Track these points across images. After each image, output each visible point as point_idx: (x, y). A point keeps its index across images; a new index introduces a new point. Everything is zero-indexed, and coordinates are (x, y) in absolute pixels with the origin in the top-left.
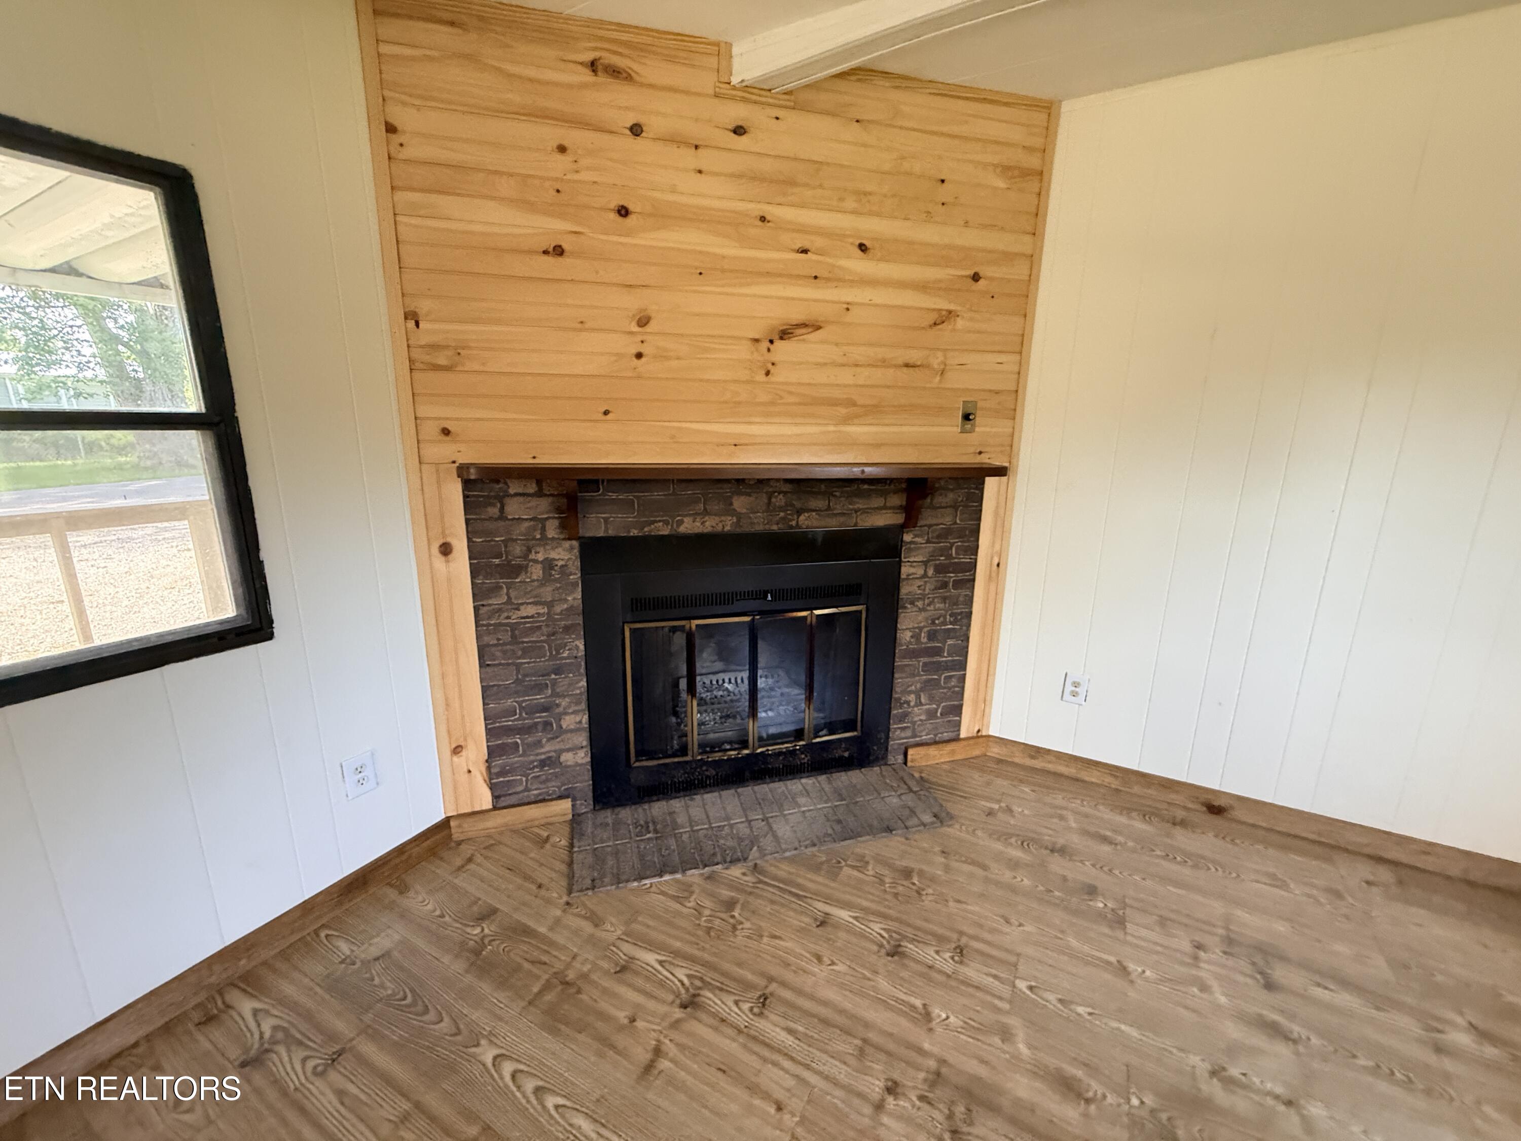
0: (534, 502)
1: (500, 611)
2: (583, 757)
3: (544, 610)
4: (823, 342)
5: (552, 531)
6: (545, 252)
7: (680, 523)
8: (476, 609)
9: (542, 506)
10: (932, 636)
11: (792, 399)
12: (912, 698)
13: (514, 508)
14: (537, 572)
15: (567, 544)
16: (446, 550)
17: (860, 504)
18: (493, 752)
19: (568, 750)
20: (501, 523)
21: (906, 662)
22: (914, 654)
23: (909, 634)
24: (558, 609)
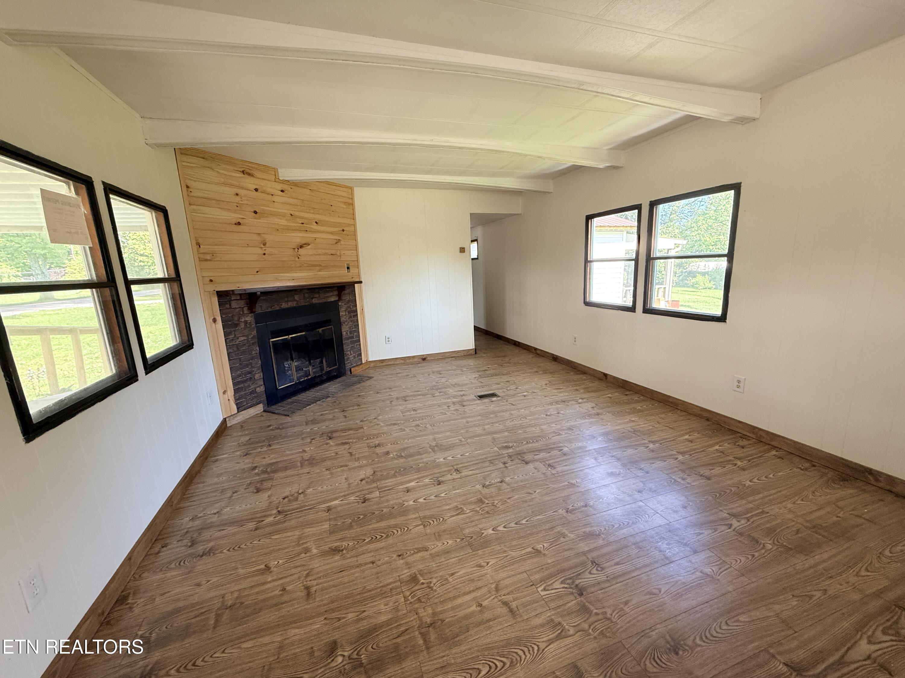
0: (239, 301)
1: (233, 340)
2: (262, 388)
3: (245, 338)
4: (311, 248)
5: (246, 311)
6: (235, 224)
7: (281, 305)
8: (226, 340)
9: (242, 303)
10: (351, 332)
11: (306, 265)
12: (349, 352)
13: (234, 304)
14: (242, 325)
15: (250, 315)
16: (215, 320)
17: (327, 295)
18: (236, 391)
19: (258, 387)
20: (230, 310)
21: (346, 341)
22: (347, 339)
23: (345, 333)
24: (250, 337)
